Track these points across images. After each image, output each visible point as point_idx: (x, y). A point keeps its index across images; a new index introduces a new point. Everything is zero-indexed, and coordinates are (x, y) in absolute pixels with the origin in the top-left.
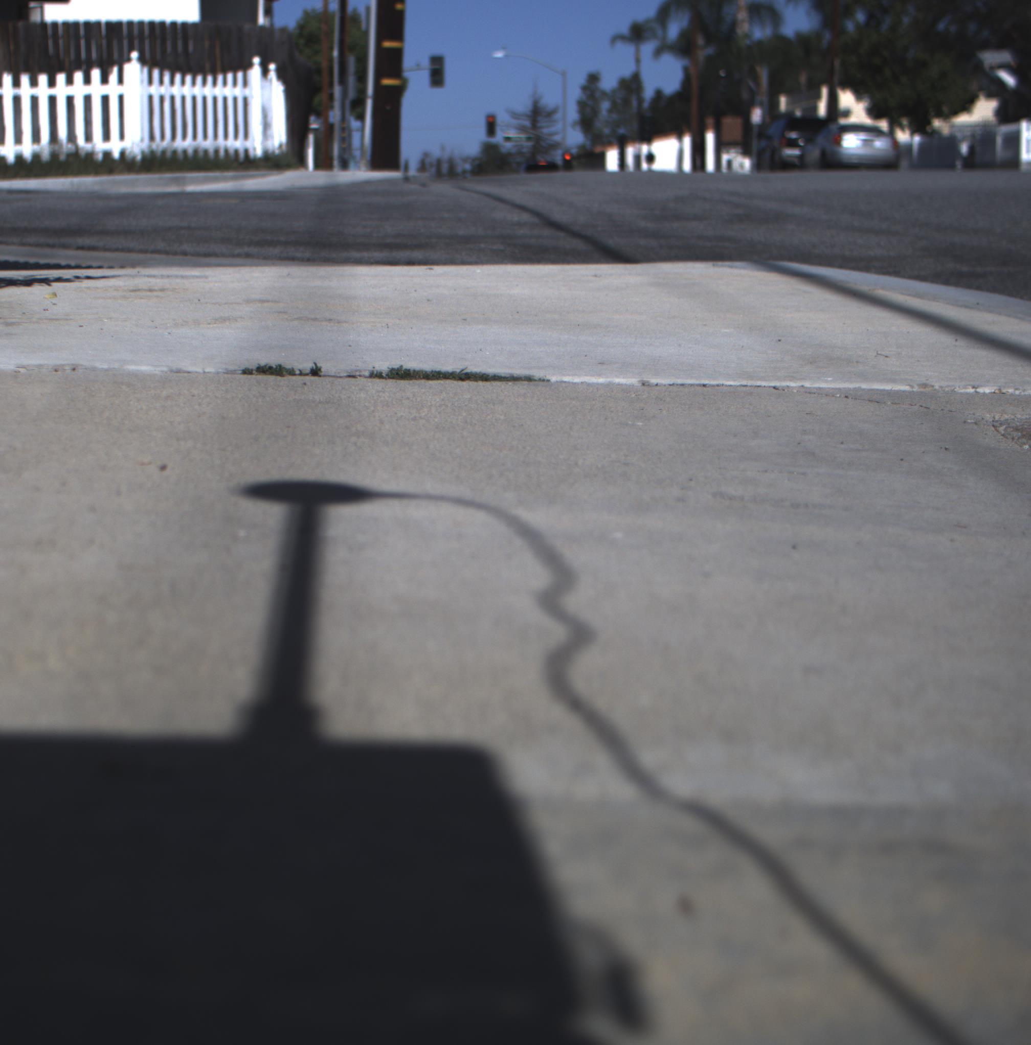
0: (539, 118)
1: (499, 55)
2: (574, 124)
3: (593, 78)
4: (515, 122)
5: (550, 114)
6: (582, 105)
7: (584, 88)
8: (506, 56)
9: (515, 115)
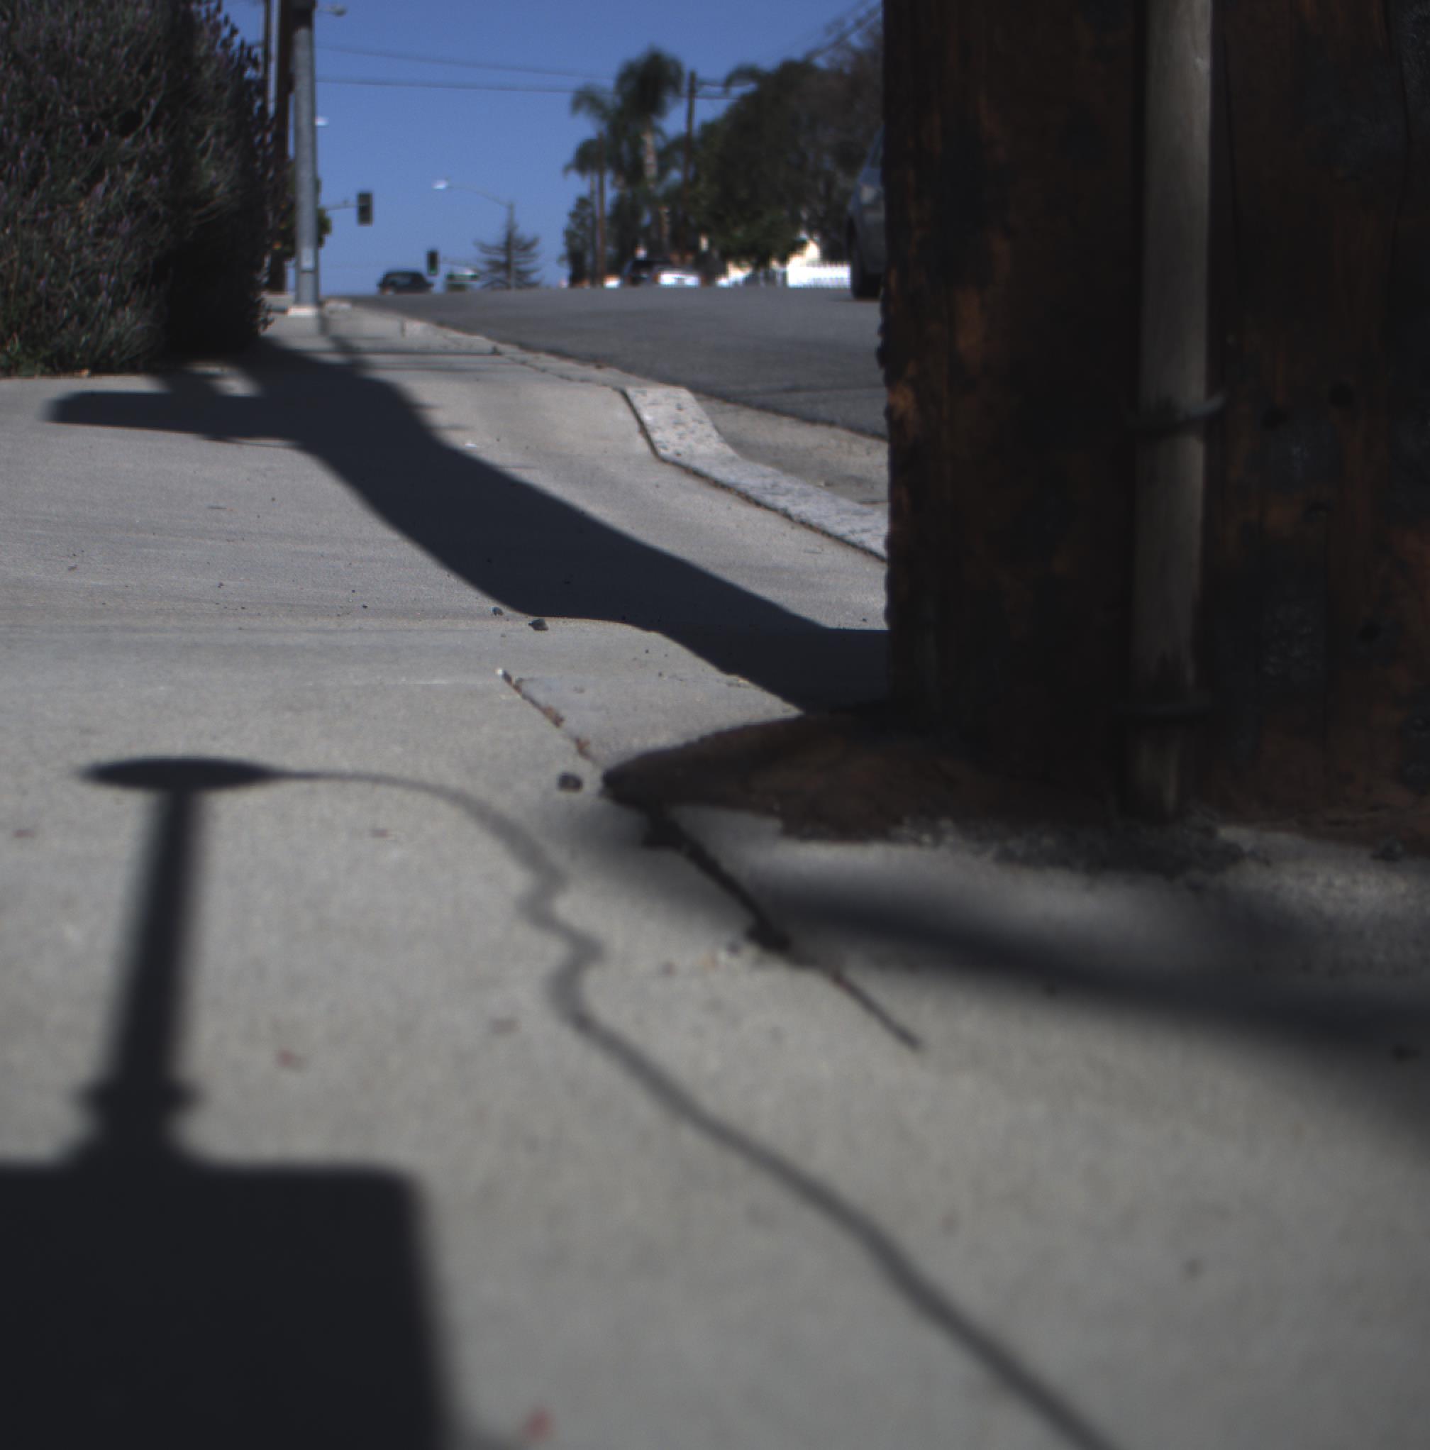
0: (514, 252)
1: (441, 186)
2: (561, 259)
3: (583, 203)
4: (486, 256)
5: (527, 247)
6: (570, 236)
7: (574, 215)
8: (449, 188)
9: (484, 248)
